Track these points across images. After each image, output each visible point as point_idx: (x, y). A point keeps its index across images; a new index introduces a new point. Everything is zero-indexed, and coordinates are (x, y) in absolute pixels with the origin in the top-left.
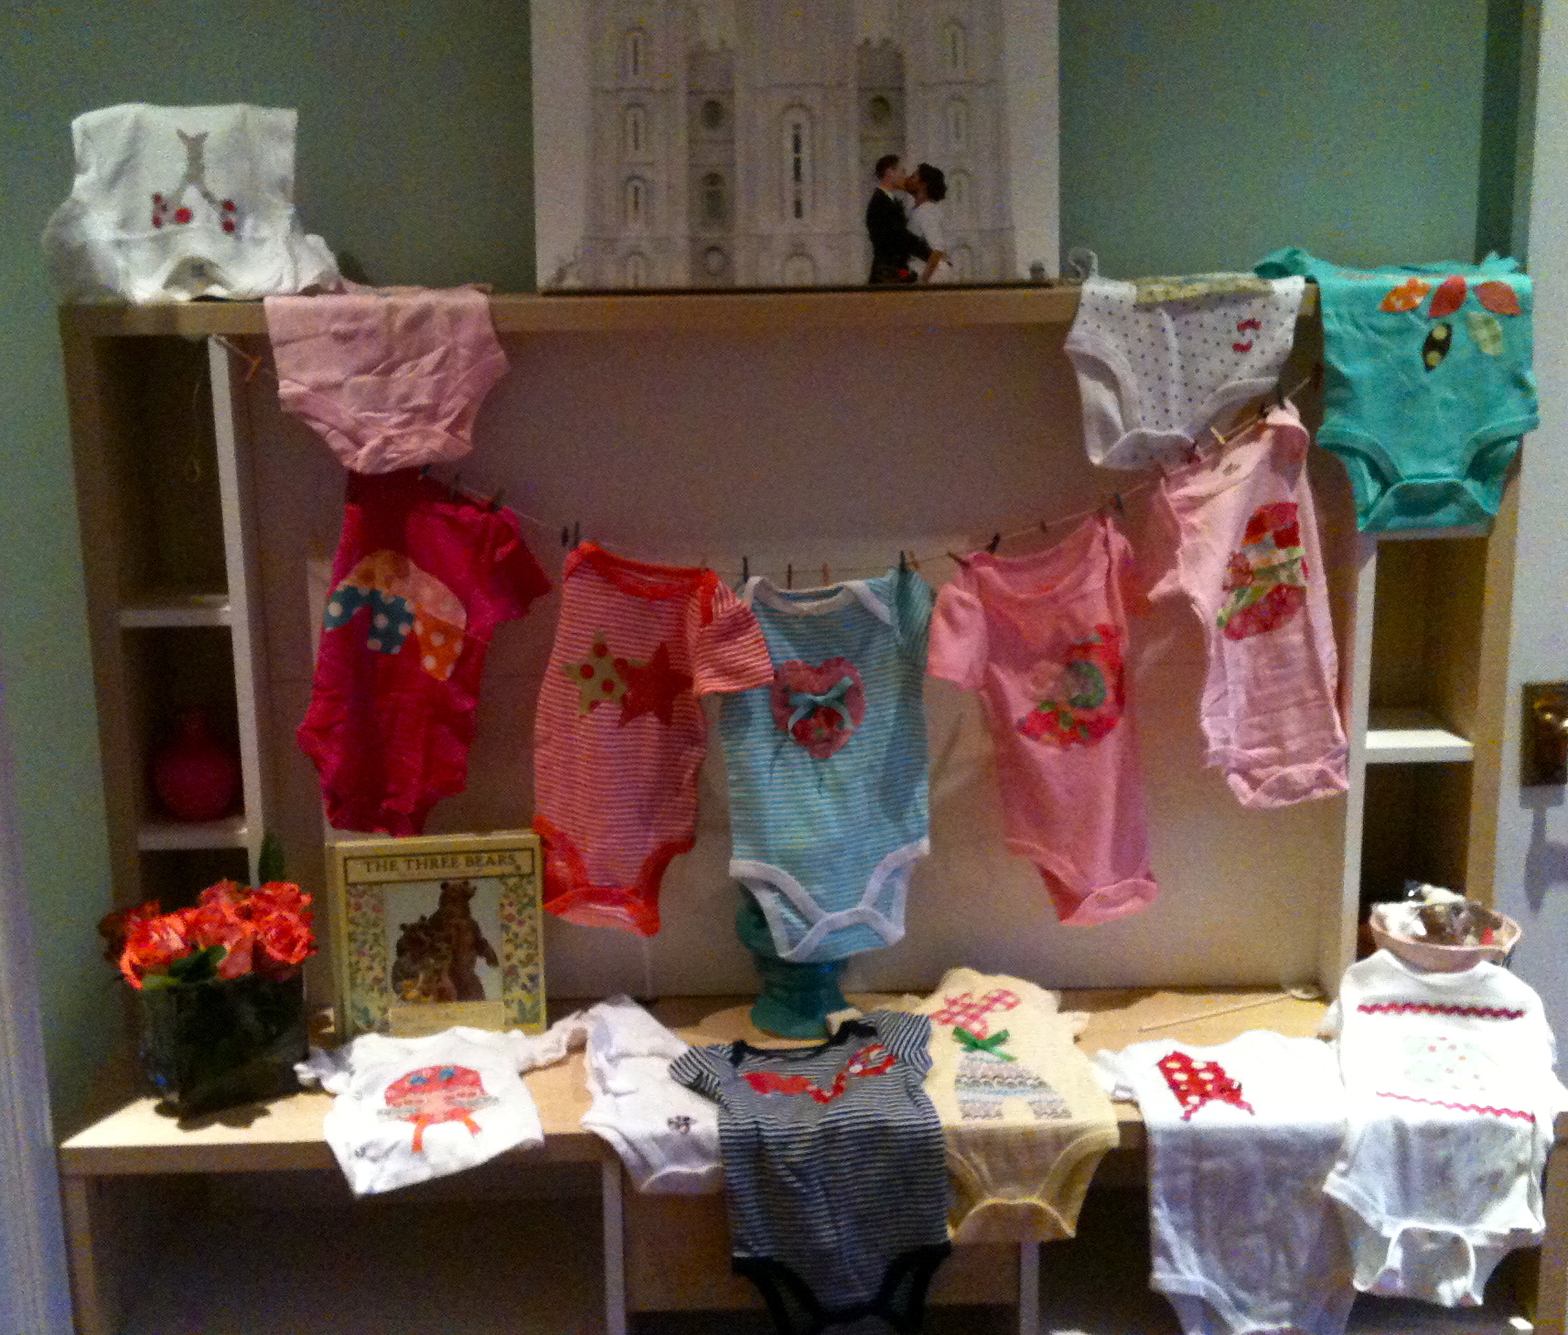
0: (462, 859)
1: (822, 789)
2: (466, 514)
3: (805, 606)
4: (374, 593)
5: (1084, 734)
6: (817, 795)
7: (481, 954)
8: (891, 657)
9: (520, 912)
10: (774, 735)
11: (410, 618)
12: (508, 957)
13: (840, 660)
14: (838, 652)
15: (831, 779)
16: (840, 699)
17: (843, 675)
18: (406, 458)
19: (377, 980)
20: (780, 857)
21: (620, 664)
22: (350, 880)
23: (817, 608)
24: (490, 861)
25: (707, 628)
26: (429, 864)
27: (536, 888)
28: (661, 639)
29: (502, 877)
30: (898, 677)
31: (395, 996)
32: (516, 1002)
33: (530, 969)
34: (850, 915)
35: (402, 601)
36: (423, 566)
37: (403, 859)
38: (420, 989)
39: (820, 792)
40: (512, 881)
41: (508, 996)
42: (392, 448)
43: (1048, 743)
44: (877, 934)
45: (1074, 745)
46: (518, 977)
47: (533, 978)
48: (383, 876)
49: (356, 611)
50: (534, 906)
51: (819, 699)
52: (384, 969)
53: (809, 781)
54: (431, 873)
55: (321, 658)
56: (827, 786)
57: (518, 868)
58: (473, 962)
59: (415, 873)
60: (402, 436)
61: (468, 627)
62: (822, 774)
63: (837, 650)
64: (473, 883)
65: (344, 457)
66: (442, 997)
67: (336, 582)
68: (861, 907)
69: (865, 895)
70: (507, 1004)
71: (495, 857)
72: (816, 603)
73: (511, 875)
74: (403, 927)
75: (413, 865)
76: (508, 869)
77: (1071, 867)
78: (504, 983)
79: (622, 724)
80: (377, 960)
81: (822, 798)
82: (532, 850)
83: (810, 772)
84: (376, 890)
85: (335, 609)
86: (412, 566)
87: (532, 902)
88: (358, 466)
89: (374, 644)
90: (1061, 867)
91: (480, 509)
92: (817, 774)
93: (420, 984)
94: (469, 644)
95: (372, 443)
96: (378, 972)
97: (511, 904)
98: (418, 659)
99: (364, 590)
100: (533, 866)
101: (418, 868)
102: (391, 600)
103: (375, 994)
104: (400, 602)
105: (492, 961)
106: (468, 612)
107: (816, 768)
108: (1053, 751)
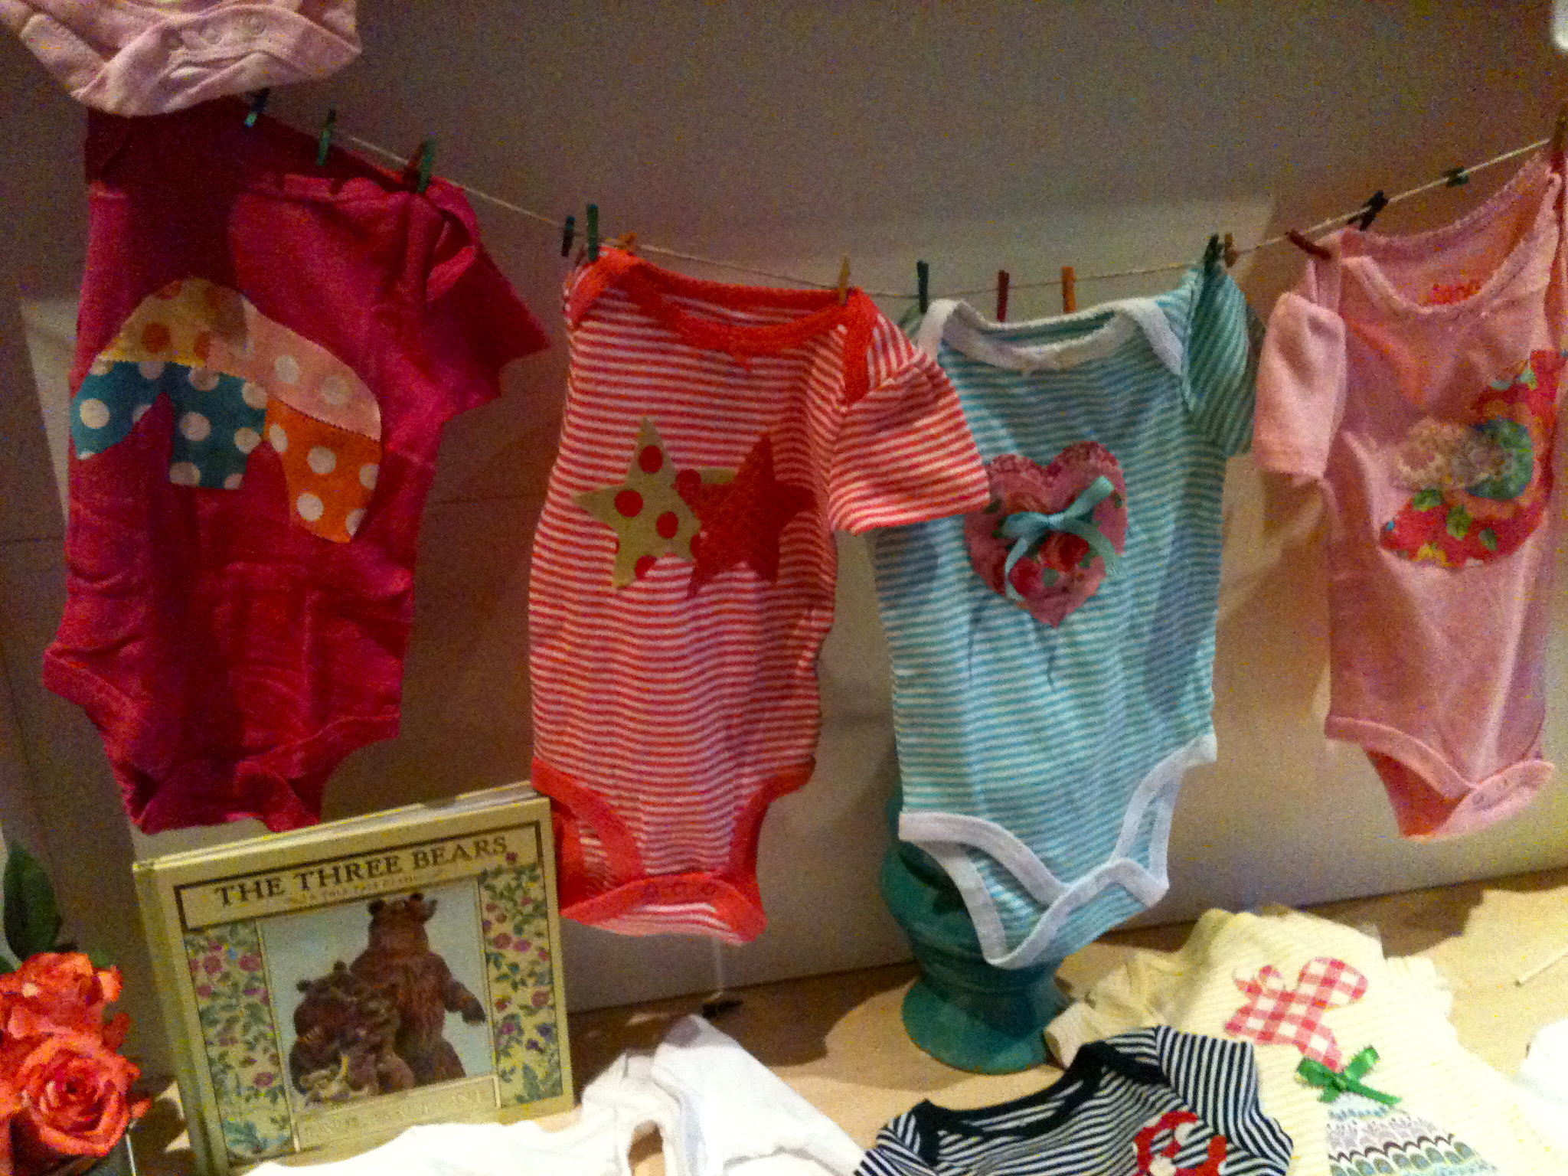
0: (405, 859)
1: (1053, 675)
2: (356, 193)
3: (1037, 352)
4: (173, 374)
5: (1487, 542)
6: (1047, 688)
7: (452, 1007)
8: (1174, 433)
9: (519, 930)
10: (971, 589)
11: (258, 418)
12: (502, 1004)
13: (1092, 446)
14: (1087, 432)
15: (1066, 656)
16: (1086, 518)
17: (1097, 472)
18: (216, 77)
19: (263, 1079)
20: (989, 801)
21: (688, 483)
22: (191, 924)
23: (1059, 356)
24: (461, 853)
25: (856, 406)
26: (343, 873)
27: (546, 888)
28: (764, 429)
29: (483, 878)
30: (1183, 465)
31: (300, 1100)
32: (519, 1072)
33: (543, 1017)
34: (1098, 879)
35: (237, 385)
36: (271, 310)
37: (290, 874)
38: (346, 1078)
39: (1050, 681)
40: (500, 883)
41: (506, 1064)
42: (179, 54)
43: (1426, 562)
44: (1130, 894)
45: (1471, 562)
46: (521, 1031)
47: (545, 1030)
48: (256, 906)
49: (140, 412)
50: (545, 916)
51: (1055, 520)
52: (275, 1059)
53: (1033, 663)
54: (351, 889)
55: (75, 513)
56: (1059, 668)
57: (512, 857)
58: (439, 1022)
59: (316, 893)
60: (201, 27)
61: (385, 434)
62: (1053, 648)
63: (1086, 429)
64: (428, 896)
65: (73, 79)
66: (386, 1084)
67: (89, 353)
68: (1113, 861)
69: (1119, 842)
70: (504, 1076)
71: (468, 845)
72: (1057, 347)
73: (498, 872)
74: (303, 986)
75: (313, 880)
76: (491, 862)
77: (1440, 757)
78: (497, 1043)
79: (693, 591)
80: (259, 1048)
81: (1054, 691)
82: (537, 825)
83: (1034, 647)
84: (243, 932)
85: (93, 414)
86: (250, 309)
87: (540, 910)
88: (110, 100)
89: (187, 474)
90: (1425, 758)
91: (387, 185)
92: (1046, 649)
93: (343, 1070)
94: (392, 471)
95: (134, 45)
96: (263, 1065)
97: (502, 919)
98: (282, 499)
99: (151, 367)
100: (540, 854)
101: (323, 884)
102: (213, 383)
103: (264, 1101)
104: (230, 387)
105: (474, 1014)
106: (382, 404)
107: (1042, 639)
108: (1434, 574)
